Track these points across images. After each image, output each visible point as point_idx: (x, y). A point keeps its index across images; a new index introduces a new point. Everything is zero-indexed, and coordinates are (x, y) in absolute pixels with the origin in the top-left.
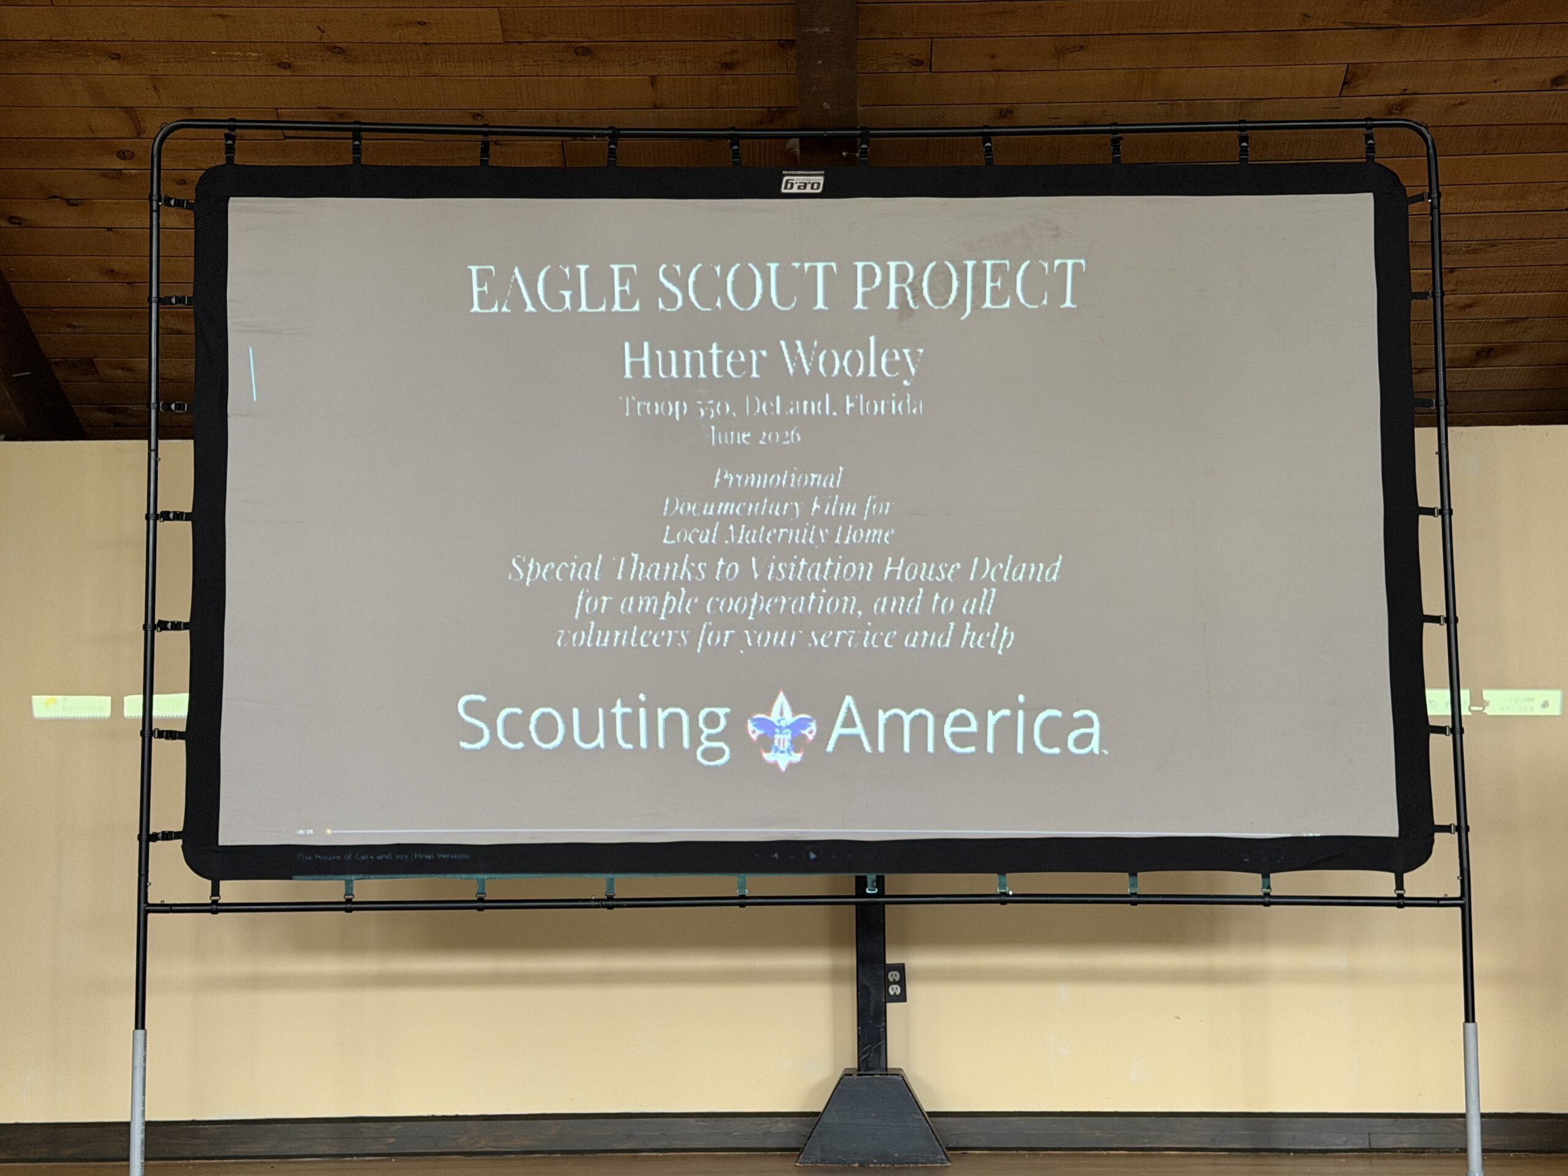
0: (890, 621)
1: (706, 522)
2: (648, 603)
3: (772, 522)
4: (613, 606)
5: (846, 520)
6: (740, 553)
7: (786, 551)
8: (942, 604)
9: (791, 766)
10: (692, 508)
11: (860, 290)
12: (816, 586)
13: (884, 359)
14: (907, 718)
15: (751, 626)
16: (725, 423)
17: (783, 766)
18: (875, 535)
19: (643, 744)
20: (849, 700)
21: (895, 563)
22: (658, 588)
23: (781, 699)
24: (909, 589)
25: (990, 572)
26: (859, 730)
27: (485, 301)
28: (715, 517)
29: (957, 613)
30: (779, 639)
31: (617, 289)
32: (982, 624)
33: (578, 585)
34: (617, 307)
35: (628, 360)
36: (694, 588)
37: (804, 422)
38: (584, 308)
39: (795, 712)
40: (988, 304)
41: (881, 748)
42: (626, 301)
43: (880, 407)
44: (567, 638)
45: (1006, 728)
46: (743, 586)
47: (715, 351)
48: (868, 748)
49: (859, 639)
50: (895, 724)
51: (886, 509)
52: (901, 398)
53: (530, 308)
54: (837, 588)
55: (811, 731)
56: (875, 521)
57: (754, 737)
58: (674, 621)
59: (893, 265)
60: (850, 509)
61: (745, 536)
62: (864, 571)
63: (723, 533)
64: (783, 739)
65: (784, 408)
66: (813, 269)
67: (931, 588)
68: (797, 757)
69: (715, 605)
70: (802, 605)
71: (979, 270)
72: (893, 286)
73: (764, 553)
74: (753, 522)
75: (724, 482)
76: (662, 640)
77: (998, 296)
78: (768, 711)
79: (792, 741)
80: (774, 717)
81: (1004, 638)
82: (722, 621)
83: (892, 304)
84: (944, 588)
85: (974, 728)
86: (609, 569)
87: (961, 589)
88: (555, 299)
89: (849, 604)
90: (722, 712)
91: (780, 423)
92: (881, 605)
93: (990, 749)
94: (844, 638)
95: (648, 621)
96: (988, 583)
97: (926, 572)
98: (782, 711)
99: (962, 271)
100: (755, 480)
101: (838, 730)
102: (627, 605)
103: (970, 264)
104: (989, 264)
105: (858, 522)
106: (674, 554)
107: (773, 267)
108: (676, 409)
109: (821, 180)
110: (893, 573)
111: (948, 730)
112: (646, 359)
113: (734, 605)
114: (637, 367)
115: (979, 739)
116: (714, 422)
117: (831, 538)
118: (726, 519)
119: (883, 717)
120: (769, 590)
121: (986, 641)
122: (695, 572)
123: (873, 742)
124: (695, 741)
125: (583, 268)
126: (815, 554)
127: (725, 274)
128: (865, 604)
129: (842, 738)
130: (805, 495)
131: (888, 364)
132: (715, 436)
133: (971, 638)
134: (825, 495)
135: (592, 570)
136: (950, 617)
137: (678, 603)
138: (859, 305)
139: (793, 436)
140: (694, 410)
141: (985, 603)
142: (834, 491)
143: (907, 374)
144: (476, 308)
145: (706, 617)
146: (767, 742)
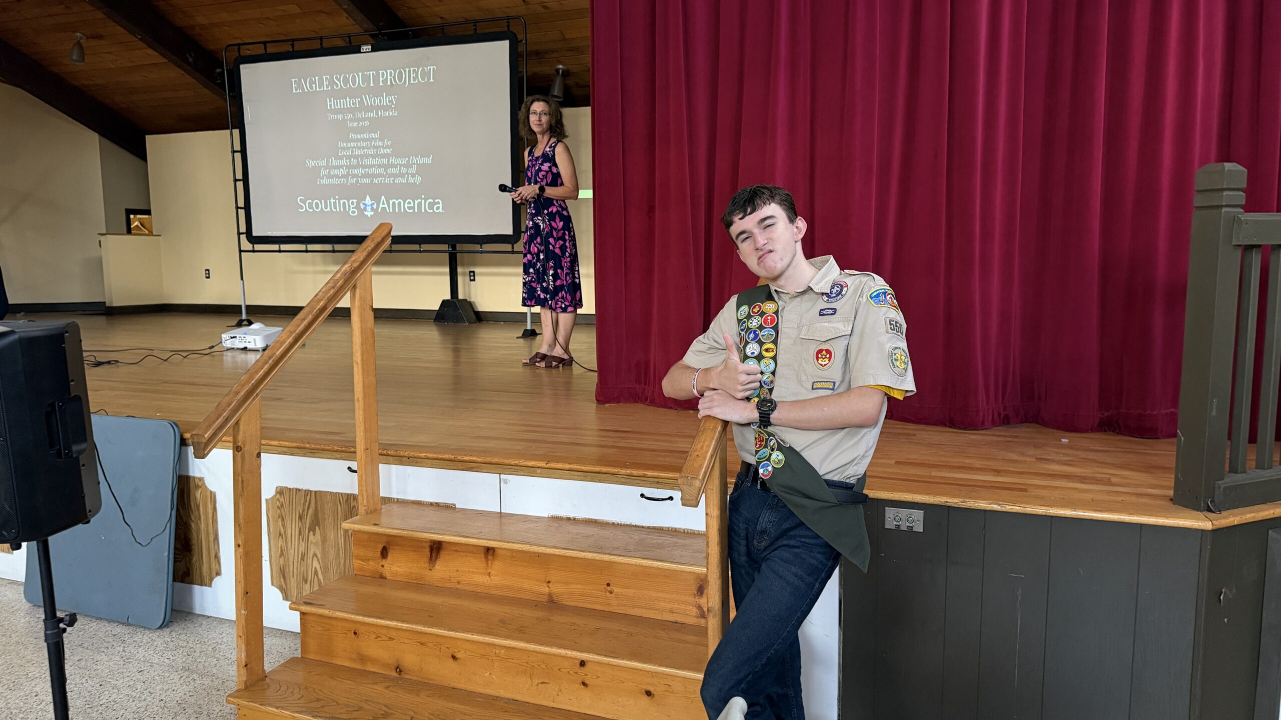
0: (391, 175)
1: (348, 148)
2: (336, 172)
3: (363, 148)
4: (329, 172)
5: (380, 147)
6: (356, 157)
7: (367, 156)
8: (404, 170)
9: (371, 215)
10: (345, 144)
11: (381, 79)
12: (374, 166)
13: (387, 99)
14: (397, 202)
15: (360, 177)
16: (351, 120)
17: (369, 216)
18: (388, 151)
19: (338, 210)
20: (383, 197)
21: (392, 159)
22: (338, 167)
23: (368, 198)
24: (395, 166)
25: (415, 161)
26: (386, 206)
27: (296, 90)
28: (351, 147)
29: (407, 173)
30: (367, 181)
31: (325, 83)
32: (413, 176)
33: (321, 167)
34: (325, 89)
35: (328, 103)
36: (347, 167)
37: (370, 119)
38: (318, 89)
39: (371, 201)
40: (412, 82)
41: (391, 211)
42: (327, 87)
43: (387, 114)
44: (320, 181)
45: (420, 204)
46: (357, 166)
47: (348, 100)
48: (388, 211)
49: (385, 180)
50: (394, 203)
51: (390, 143)
52: (392, 111)
53: (306, 90)
54: (379, 166)
55: (375, 206)
56: (388, 147)
57: (362, 208)
58: (343, 176)
59: (389, 71)
60: (381, 144)
61: (358, 152)
62: (385, 161)
63: (352, 151)
64: (369, 208)
65: (365, 115)
66: (370, 74)
67: (401, 165)
68: (372, 213)
69: (352, 172)
70: (371, 171)
71: (409, 71)
72: (389, 77)
73: (361, 156)
74: (359, 148)
75: (352, 137)
76: (340, 181)
77: (414, 80)
78: (365, 201)
79: (371, 209)
80: (366, 202)
81: (418, 180)
82: (354, 176)
83: (389, 83)
84: (404, 165)
85: (412, 205)
86: (328, 162)
87: (408, 166)
88: (311, 87)
89: (382, 171)
90: (355, 201)
91: (364, 119)
92: (389, 171)
93: (416, 211)
94: (381, 180)
95: (337, 176)
96: (414, 164)
97: (399, 161)
98: (368, 201)
99: (405, 71)
100: (359, 136)
101: (381, 206)
102: (332, 172)
103: (407, 70)
104: (412, 69)
105: (383, 147)
106: (341, 158)
107: (360, 74)
108: (340, 117)
109: (370, 47)
110: (392, 162)
111: (406, 205)
112: (332, 103)
113: (356, 172)
114: (331, 105)
115: (413, 208)
116: (349, 120)
117: (377, 152)
118: (353, 147)
119: (391, 202)
120: (364, 167)
121: (414, 180)
122: (346, 162)
123: (389, 209)
124: (349, 209)
125: (317, 78)
126: (373, 157)
127: (349, 76)
128: (385, 171)
129: (382, 208)
130: (370, 140)
131: (389, 101)
132: (349, 124)
133: (411, 180)
134: (375, 139)
135: (323, 163)
136: (405, 174)
137: (343, 171)
138: (381, 84)
139: (367, 123)
140: (344, 116)
141: (413, 170)
142: (377, 138)
143: (393, 104)
144: (294, 91)
145: (350, 175)
146: (365, 209)
